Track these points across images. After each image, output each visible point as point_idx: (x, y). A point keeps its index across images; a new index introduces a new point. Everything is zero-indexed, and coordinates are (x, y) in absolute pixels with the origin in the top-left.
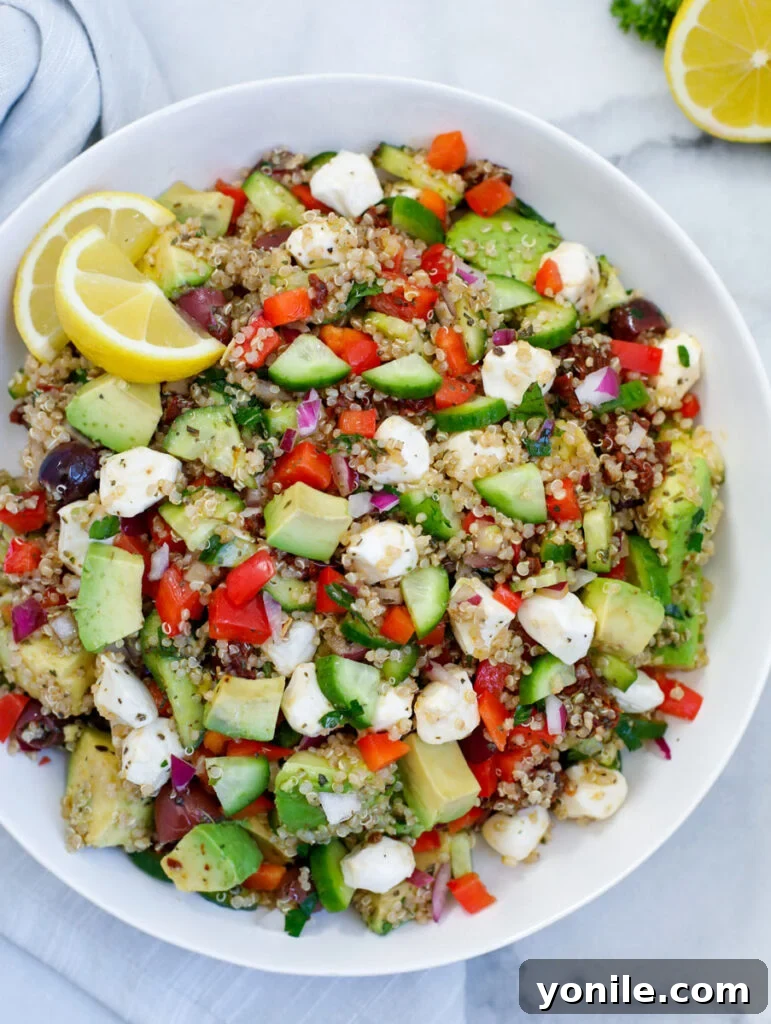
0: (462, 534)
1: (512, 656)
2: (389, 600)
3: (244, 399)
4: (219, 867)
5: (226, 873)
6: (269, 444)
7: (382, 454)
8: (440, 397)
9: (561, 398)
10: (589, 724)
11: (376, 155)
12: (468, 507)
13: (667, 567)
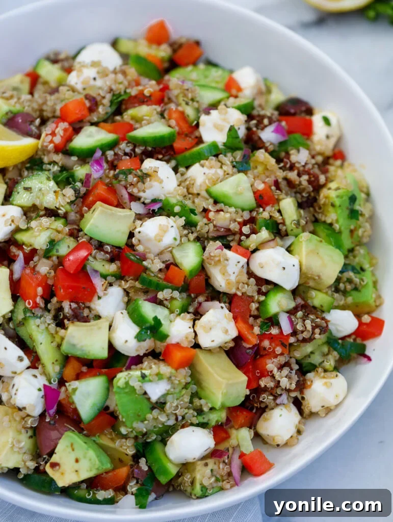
0: (205, 221)
1: (251, 289)
2: (167, 261)
3: (56, 168)
4: (85, 457)
5: (90, 460)
6: (77, 185)
7: (147, 177)
8: (178, 145)
9: (252, 143)
10: (309, 327)
11: (114, 44)
12: (206, 207)
13: (340, 232)
